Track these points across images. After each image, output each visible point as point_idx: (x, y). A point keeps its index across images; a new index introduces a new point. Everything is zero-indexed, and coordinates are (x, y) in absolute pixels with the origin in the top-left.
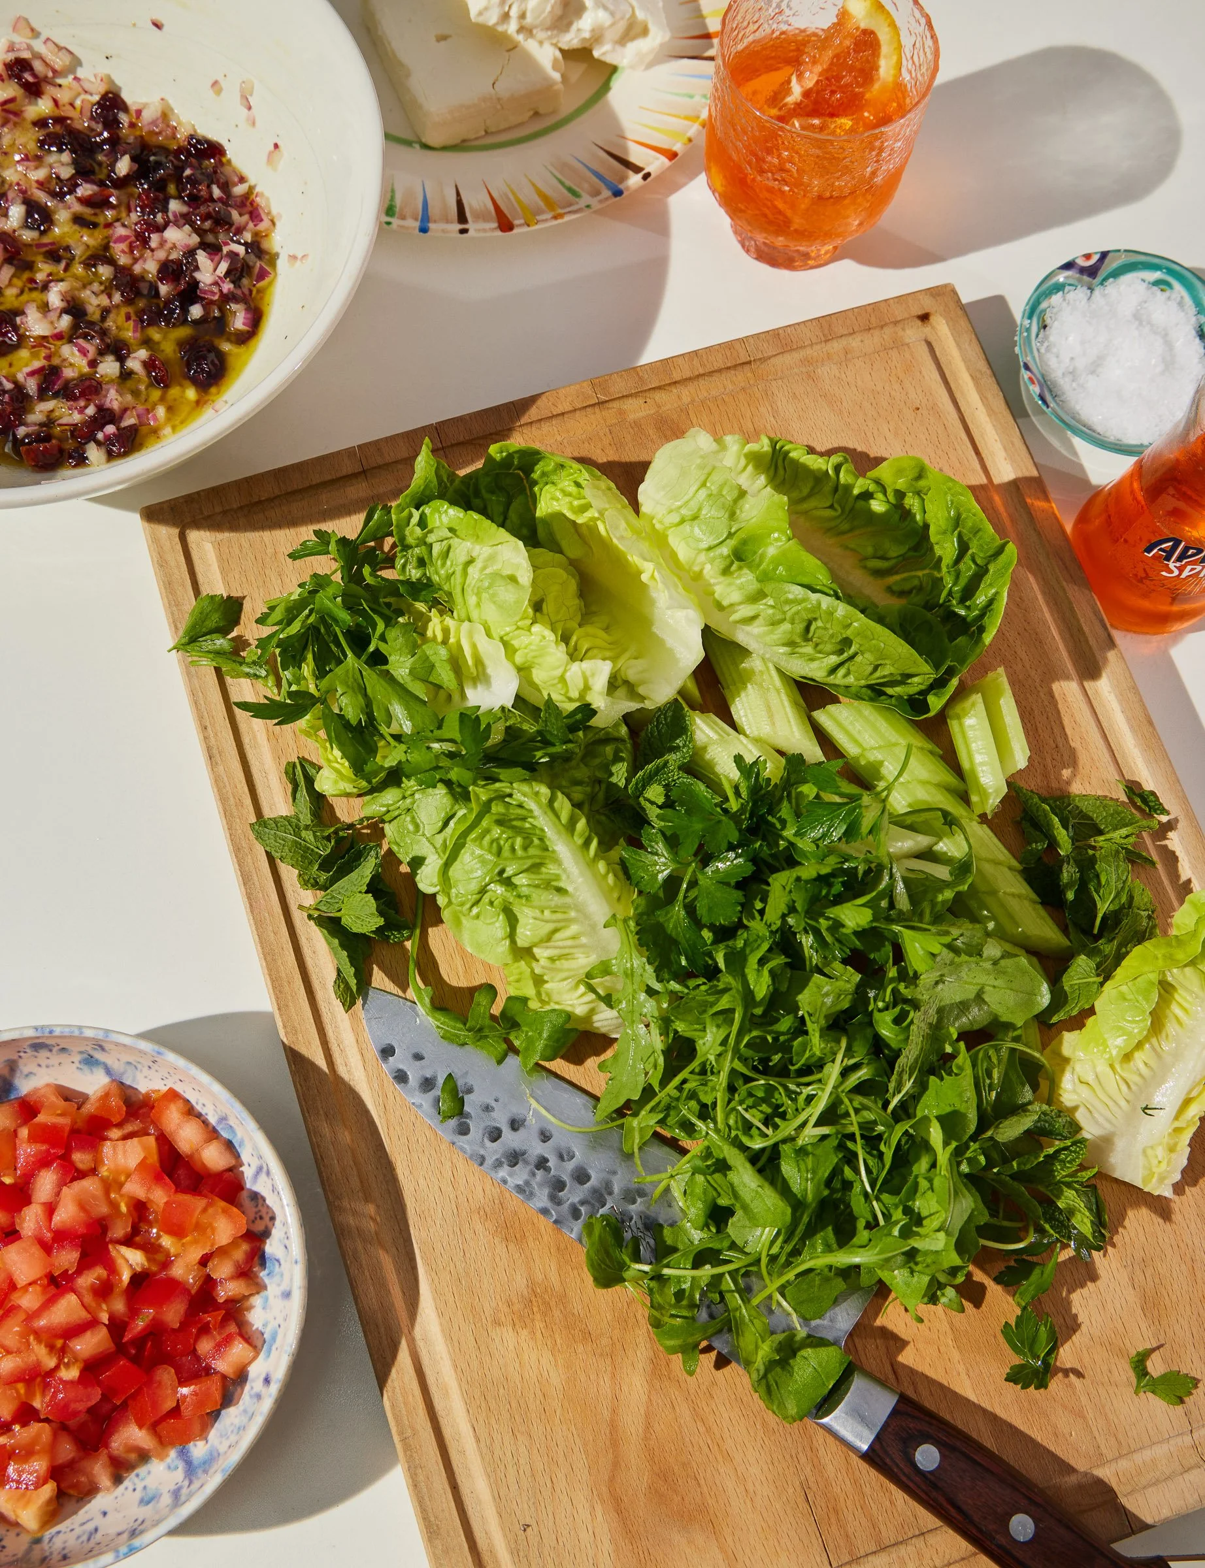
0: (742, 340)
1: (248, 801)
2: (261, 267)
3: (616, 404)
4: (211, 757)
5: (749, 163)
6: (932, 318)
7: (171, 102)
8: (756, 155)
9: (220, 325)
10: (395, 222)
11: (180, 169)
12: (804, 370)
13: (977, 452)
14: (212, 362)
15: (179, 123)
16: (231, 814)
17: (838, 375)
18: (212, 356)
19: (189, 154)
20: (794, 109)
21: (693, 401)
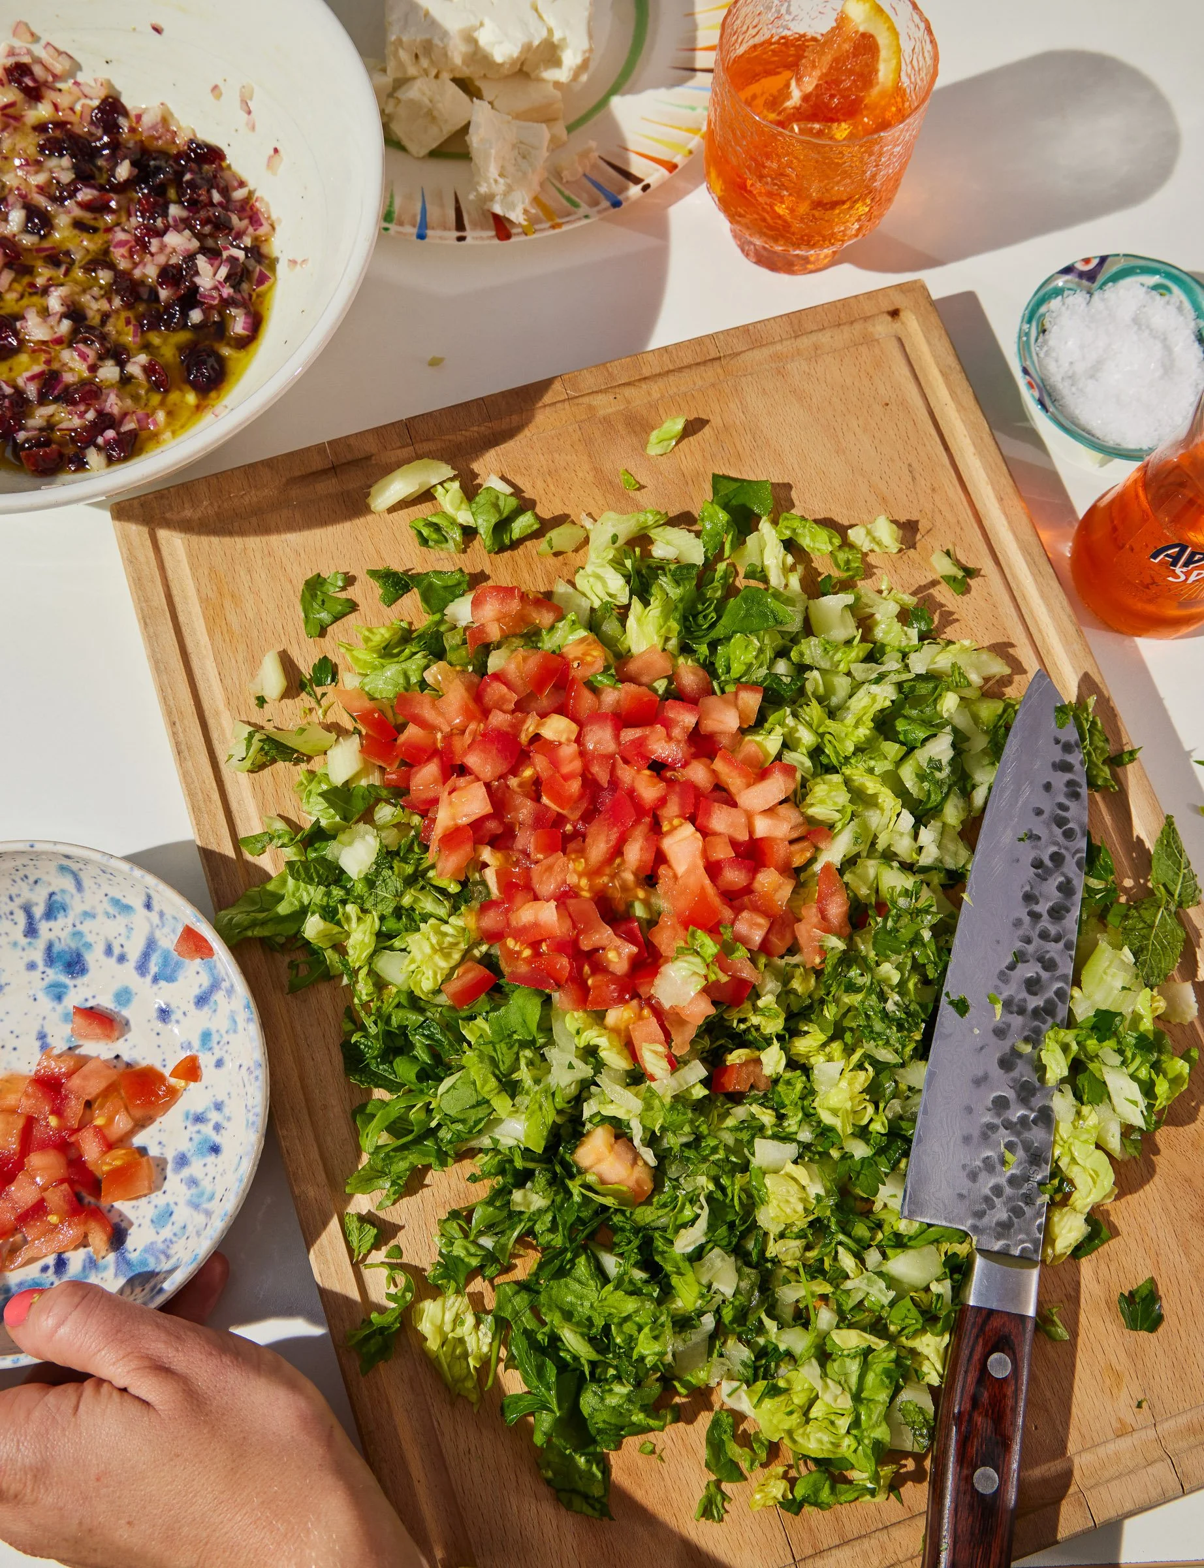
0: (711, 337)
1: (216, 796)
2: (261, 272)
3: (586, 400)
4: (179, 752)
5: (749, 168)
6: (902, 314)
7: (171, 107)
8: (755, 160)
9: (220, 330)
10: (393, 228)
11: (179, 174)
12: (773, 365)
13: (947, 448)
14: (212, 367)
15: (179, 128)
16: (199, 809)
17: (807, 370)
18: (211, 361)
19: (188, 159)
20: (794, 114)
21: (662, 397)
